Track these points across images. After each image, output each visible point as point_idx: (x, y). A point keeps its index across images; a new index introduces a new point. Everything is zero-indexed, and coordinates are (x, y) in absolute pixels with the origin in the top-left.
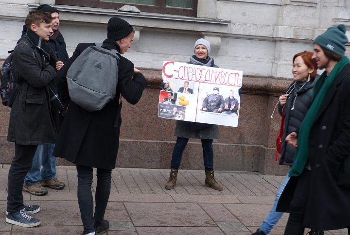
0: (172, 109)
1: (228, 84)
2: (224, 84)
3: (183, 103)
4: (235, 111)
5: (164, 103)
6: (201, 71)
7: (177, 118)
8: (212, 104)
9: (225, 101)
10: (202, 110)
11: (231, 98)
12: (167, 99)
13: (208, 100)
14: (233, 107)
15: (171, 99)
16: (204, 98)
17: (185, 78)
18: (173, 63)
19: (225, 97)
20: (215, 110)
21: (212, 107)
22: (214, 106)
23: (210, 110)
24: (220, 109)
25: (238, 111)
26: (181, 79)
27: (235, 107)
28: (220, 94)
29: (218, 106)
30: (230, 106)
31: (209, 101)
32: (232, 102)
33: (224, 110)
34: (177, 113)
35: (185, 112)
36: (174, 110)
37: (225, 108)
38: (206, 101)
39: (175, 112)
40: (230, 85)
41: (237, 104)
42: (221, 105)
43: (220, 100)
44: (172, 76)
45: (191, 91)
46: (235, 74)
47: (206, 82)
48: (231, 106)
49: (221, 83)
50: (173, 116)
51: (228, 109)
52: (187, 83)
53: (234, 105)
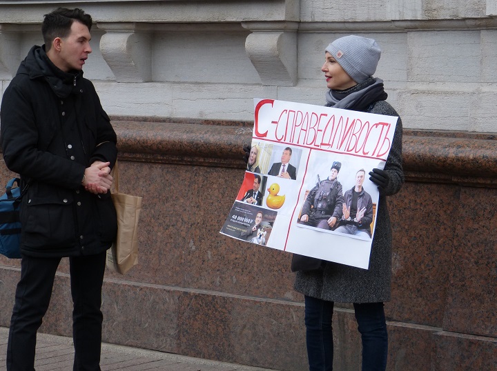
0: (254, 217)
1: (361, 153)
2: (353, 152)
3: (275, 201)
4: (364, 226)
5: (245, 202)
6: (318, 120)
7: (255, 241)
8: (320, 205)
9: (344, 199)
10: (299, 221)
11: (357, 190)
12: (251, 193)
13: (314, 195)
14: (360, 215)
15: (257, 193)
16: (310, 190)
17: (288, 141)
18: (272, 102)
19: (346, 189)
20: (322, 222)
21: (318, 215)
22: (321, 210)
23: (312, 222)
24: (332, 220)
25: (373, 226)
26: (279, 141)
27: (366, 214)
28: (339, 180)
29: (329, 211)
30: (353, 212)
31: (317, 197)
32: (359, 201)
33: (341, 223)
34: (259, 226)
35: (272, 224)
36: (257, 219)
37: (344, 218)
38: (312, 196)
39: (257, 224)
40: (365, 155)
41: (369, 205)
42: (337, 209)
43: (336, 196)
44: (265, 135)
45: (292, 172)
46: (384, 124)
47: (323, 147)
48: (356, 210)
49: (348, 152)
50: (252, 234)
51: (349, 219)
52: (288, 151)
53: (364, 210)
